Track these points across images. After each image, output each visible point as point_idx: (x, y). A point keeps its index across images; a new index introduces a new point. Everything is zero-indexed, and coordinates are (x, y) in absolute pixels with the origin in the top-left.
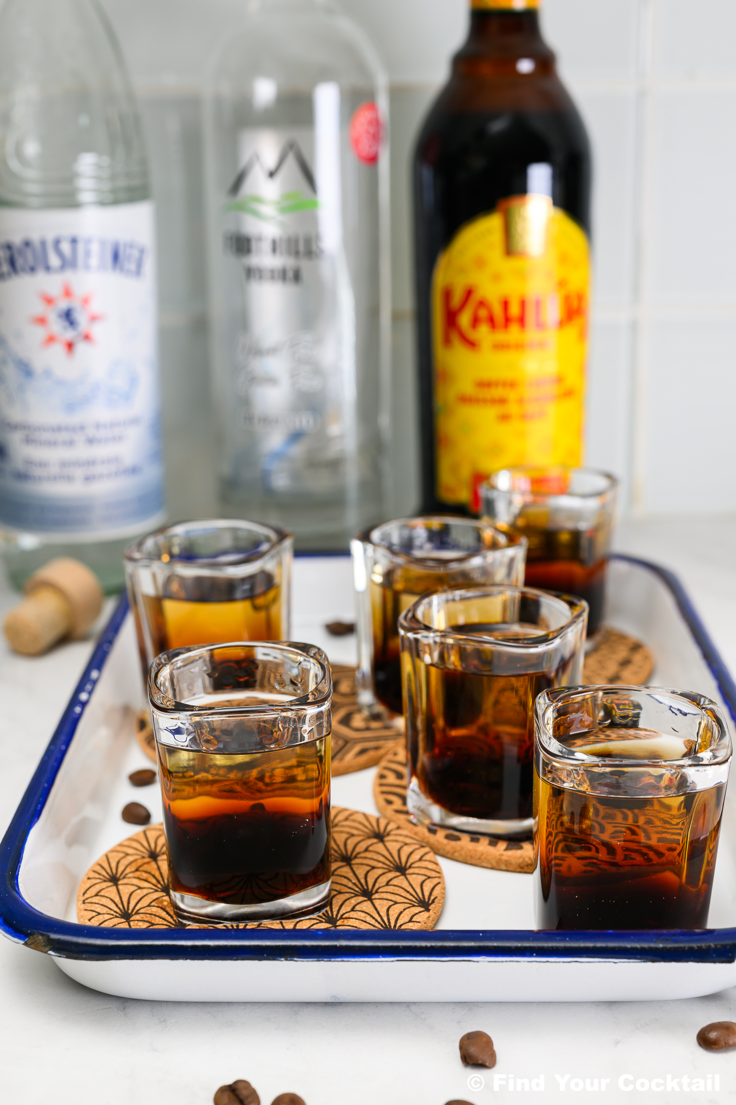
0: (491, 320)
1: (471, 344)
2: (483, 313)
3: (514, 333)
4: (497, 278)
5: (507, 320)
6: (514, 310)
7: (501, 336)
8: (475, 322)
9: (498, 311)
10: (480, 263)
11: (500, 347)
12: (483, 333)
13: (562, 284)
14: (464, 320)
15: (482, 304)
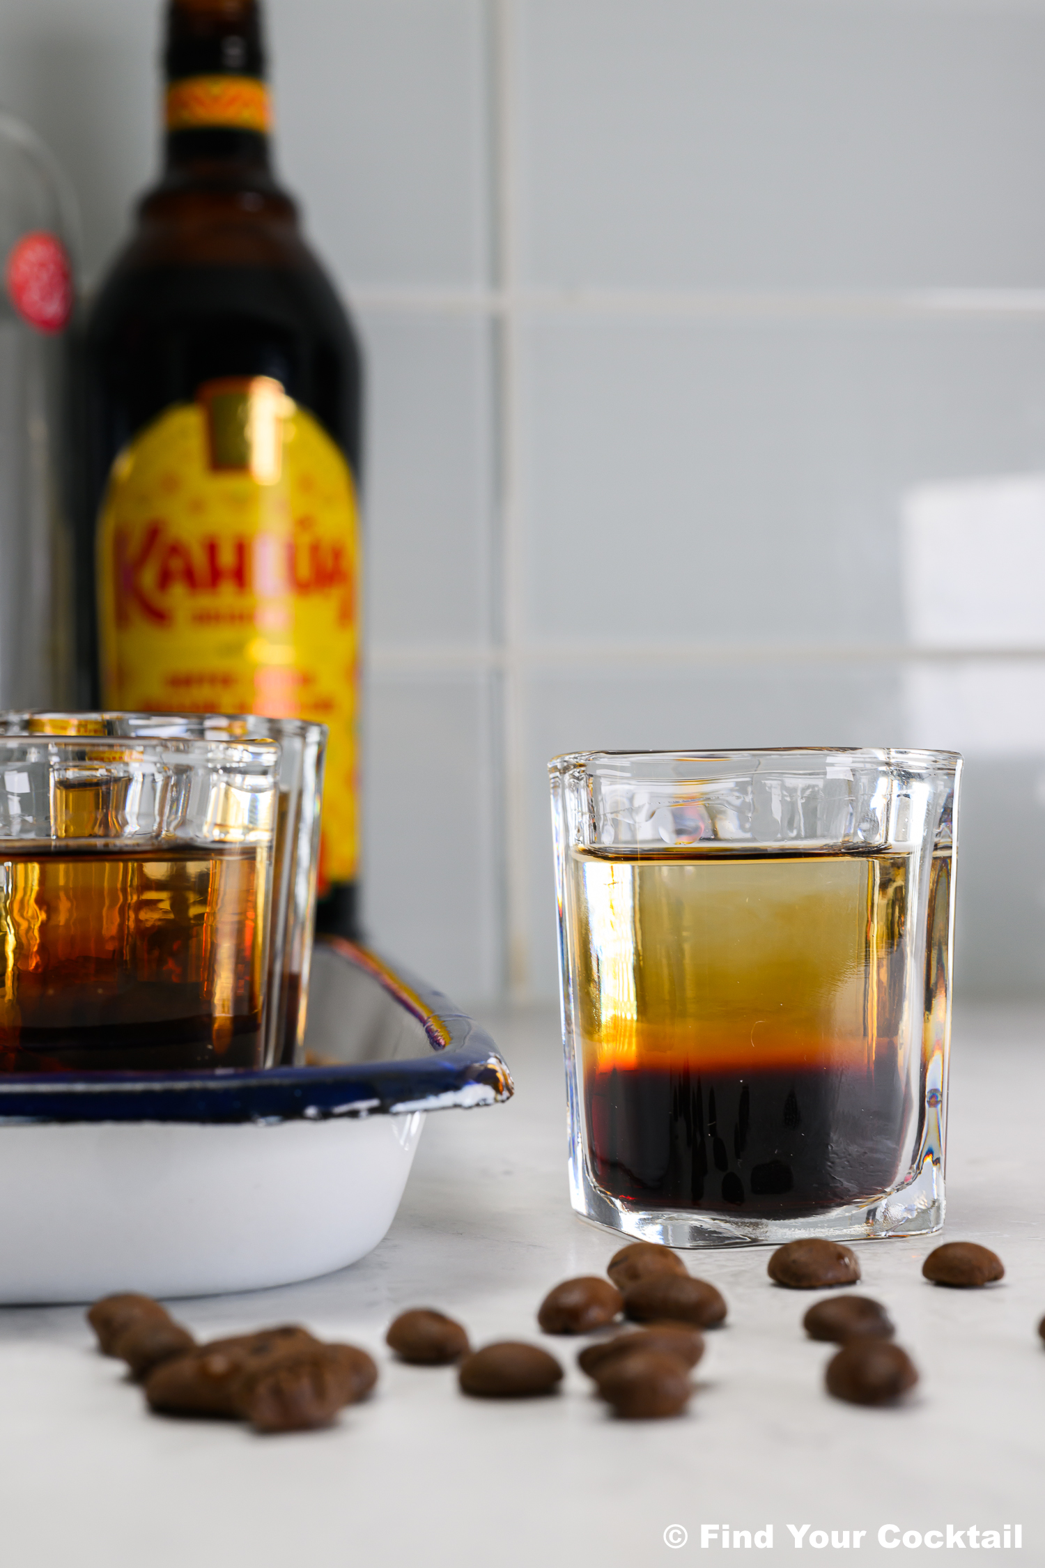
0: (190, 577)
1: (159, 616)
2: (176, 564)
3: (226, 597)
4: (197, 506)
5: (215, 576)
6: (227, 558)
7: (205, 601)
8: (165, 579)
9: (199, 558)
10: (171, 484)
11: (205, 618)
12: (179, 599)
13: (304, 523)
14: (148, 578)
15: (176, 549)
